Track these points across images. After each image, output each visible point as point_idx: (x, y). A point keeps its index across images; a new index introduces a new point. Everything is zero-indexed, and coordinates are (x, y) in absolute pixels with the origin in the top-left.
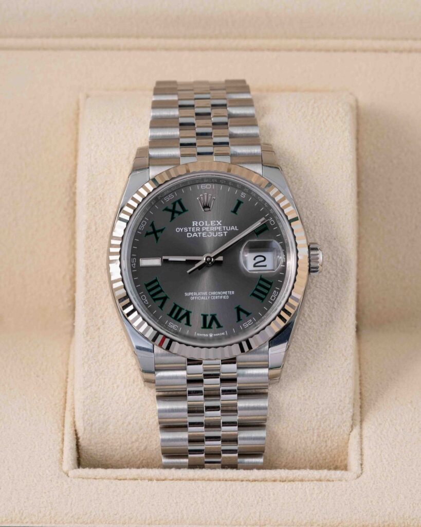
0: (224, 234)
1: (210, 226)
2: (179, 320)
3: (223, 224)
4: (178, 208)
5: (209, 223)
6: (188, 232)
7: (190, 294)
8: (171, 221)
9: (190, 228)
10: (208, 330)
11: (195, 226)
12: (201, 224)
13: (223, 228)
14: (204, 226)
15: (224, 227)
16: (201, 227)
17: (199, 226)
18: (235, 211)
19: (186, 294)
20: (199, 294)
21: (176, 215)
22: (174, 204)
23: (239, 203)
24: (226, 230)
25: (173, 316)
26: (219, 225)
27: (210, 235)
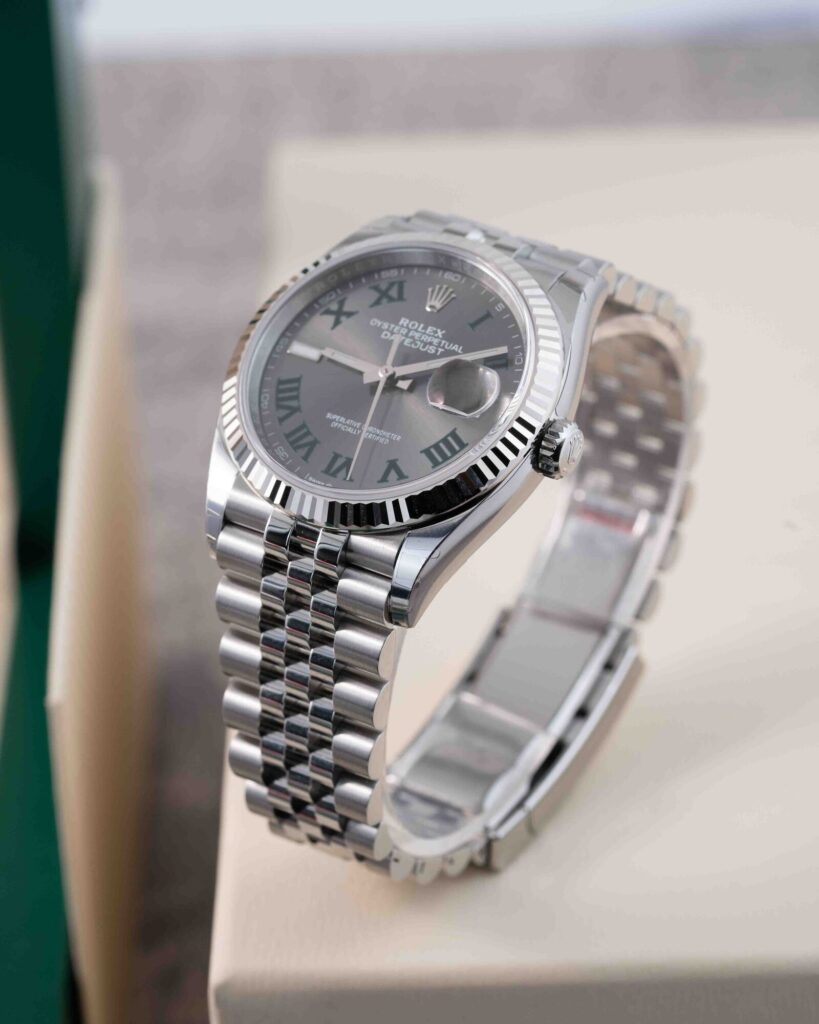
0: (437, 351)
1: (424, 333)
2: (295, 449)
3: (445, 337)
4: (394, 293)
5: (425, 328)
6: (387, 330)
7: (334, 417)
8: (372, 306)
9: (392, 326)
10: (328, 477)
11: (402, 326)
12: (413, 325)
13: (440, 343)
14: (416, 330)
15: (443, 342)
16: (409, 330)
17: (407, 327)
18: (473, 325)
19: (329, 416)
20: (348, 422)
21: (385, 301)
22: (392, 285)
23: (488, 315)
24: (443, 347)
25: (291, 439)
26: (438, 337)
27: (416, 345)
